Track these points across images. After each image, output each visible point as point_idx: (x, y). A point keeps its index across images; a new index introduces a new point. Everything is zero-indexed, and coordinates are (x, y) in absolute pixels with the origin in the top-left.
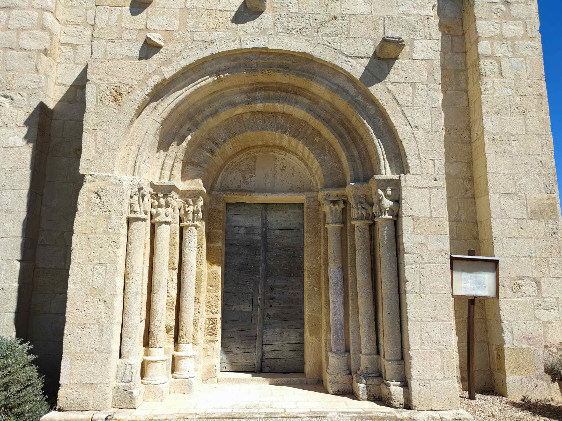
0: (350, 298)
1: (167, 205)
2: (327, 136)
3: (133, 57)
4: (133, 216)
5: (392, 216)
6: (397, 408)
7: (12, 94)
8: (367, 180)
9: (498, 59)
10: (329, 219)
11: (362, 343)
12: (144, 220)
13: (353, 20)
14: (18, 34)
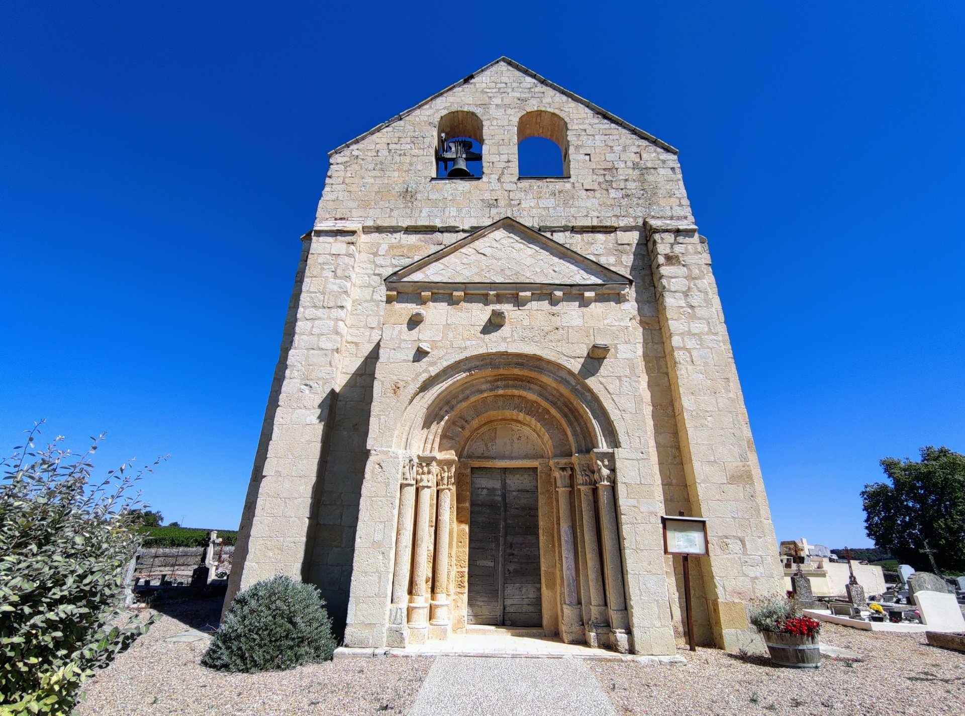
0: (580, 554)
1: (429, 473)
2: (554, 414)
3: (409, 361)
4: (405, 482)
5: (610, 482)
6: (622, 653)
7: (311, 383)
8: (588, 451)
9: (689, 351)
10: (559, 483)
11: (592, 596)
12: (412, 485)
13: (570, 330)
14: (319, 338)
